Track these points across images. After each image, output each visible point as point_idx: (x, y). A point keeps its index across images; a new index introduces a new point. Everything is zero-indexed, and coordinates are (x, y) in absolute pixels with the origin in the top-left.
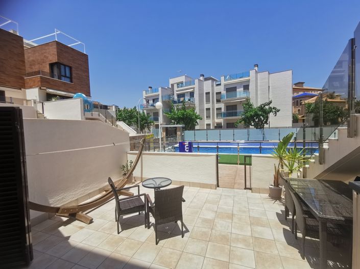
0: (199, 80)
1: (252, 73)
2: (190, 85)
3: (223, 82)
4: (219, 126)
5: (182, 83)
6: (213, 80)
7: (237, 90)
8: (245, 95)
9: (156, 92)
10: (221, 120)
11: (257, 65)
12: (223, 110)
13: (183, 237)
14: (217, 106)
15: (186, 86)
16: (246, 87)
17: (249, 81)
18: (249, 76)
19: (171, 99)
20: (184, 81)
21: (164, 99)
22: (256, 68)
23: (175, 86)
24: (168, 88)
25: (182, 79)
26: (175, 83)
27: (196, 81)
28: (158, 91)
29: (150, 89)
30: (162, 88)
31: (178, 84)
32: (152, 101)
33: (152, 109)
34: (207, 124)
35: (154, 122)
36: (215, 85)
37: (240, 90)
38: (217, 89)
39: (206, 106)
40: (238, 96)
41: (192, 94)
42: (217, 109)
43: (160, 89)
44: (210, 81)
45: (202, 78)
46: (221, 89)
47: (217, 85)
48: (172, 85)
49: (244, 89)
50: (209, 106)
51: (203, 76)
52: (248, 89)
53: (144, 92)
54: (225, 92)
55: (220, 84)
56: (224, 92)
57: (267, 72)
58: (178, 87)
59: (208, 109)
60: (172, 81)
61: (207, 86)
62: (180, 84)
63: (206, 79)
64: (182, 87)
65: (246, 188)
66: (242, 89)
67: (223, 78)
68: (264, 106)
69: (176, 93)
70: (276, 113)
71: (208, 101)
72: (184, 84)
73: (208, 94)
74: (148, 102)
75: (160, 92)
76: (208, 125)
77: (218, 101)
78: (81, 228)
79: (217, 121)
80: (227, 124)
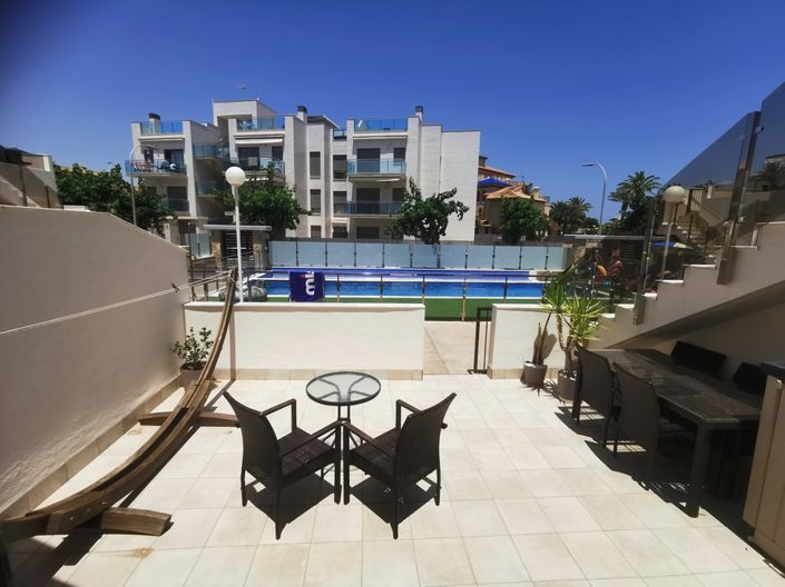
0: (296, 119)
1: (413, 123)
2: (272, 128)
3: (351, 134)
4: (340, 233)
5: (249, 119)
6: (328, 125)
7: (382, 156)
8: (396, 170)
9: (173, 132)
10: (345, 220)
11: (420, 109)
12: (349, 198)
13: (437, 503)
14: (335, 186)
15: (260, 127)
16: (400, 154)
17: (405, 140)
18: (406, 129)
19: (220, 156)
20: (255, 115)
21: (199, 155)
22: (420, 114)
23: (232, 124)
24: (211, 125)
25: (249, 108)
26: (232, 117)
27: (289, 121)
28: (181, 131)
29: (152, 120)
30: (192, 123)
31: (239, 120)
32: (162, 156)
33: (165, 178)
34: (312, 227)
35: (177, 213)
36: (331, 138)
37: (387, 157)
38: (337, 148)
39: (311, 184)
40: (383, 170)
41: (277, 152)
42: (336, 193)
43: (186, 126)
44: (322, 126)
45: (301, 116)
46: (346, 149)
47: (336, 138)
48: (223, 121)
49: (395, 157)
50: (319, 184)
51: (304, 110)
52: (404, 157)
53: (136, 128)
54: (355, 157)
55: (343, 138)
56: (352, 158)
57: (439, 127)
58: (239, 128)
59: (315, 193)
60: (220, 110)
61: (315, 137)
62: (244, 121)
63: (312, 120)
64: (250, 128)
65: (476, 371)
66: (391, 156)
67: (350, 124)
68: (442, 199)
69: (233, 143)
70: (462, 214)
71: (315, 172)
72: (255, 122)
73: (315, 155)
74: (148, 154)
75: (186, 134)
76: (316, 229)
77: (339, 175)
78: (143, 553)
79: (335, 220)
80: (358, 228)
